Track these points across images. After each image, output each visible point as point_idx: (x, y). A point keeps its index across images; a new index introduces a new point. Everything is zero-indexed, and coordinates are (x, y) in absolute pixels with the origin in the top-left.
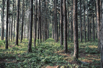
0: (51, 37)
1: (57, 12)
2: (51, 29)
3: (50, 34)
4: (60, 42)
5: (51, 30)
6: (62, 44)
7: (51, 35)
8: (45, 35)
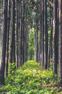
0: (31, 59)
1: (47, 3)
2: (33, 39)
3: (29, 52)
4: (52, 68)
5: (32, 43)
6: (56, 72)
7: (32, 53)
8: (21, 53)
